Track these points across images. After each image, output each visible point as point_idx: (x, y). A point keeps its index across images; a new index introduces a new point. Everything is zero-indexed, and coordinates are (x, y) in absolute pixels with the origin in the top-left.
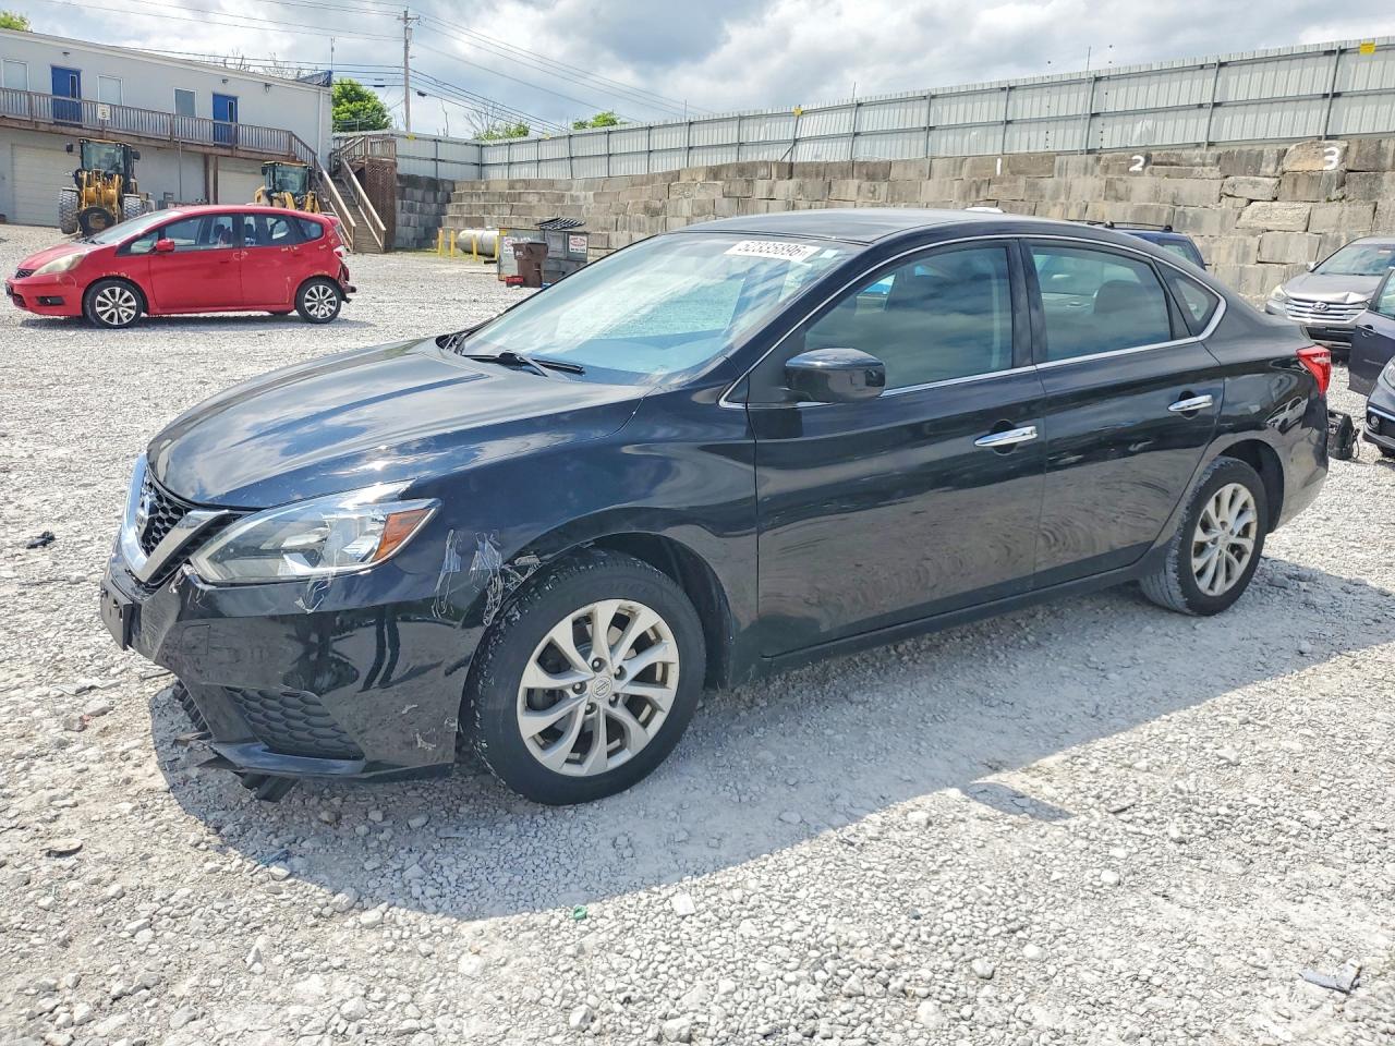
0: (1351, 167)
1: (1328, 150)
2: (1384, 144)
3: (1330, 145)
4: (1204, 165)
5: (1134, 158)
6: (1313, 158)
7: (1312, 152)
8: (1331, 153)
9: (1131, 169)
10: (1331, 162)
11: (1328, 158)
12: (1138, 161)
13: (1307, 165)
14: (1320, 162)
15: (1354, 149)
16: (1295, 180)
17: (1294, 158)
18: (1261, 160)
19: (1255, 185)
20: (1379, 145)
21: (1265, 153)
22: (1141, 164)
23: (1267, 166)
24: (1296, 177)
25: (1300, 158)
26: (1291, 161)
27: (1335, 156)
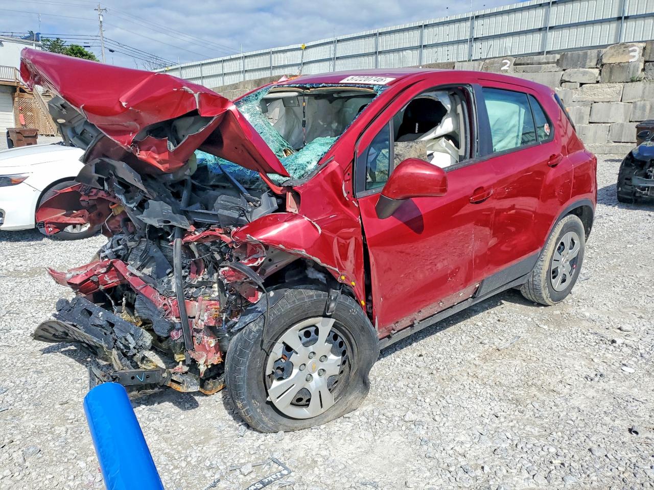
0: (647, 59)
1: (630, 49)
3: (633, 46)
4: (548, 63)
6: (622, 54)
7: (621, 50)
8: (634, 51)
9: (502, 69)
10: (634, 56)
11: (632, 54)
13: (618, 59)
14: (626, 56)
15: (650, 48)
16: (611, 69)
17: (610, 56)
18: (586, 58)
19: (584, 73)
21: (589, 55)
23: (591, 62)
24: (612, 67)
25: (613, 55)
26: (607, 58)
27: (638, 52)
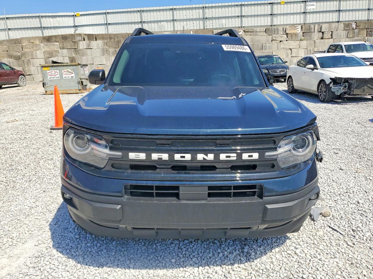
0: (304, 32)
1: (297, 28)
2: (311, 26)
3: (297, 26)
4: (261, 32)
5: (239, 30)
6: (294, 30)
7: (293, 28)
10: (299, 31)
11: (297, 30)
12: (241, 31)
13: (292, 32)
15: (303, 27)
17: (289, 30)
18: (278, 30)
20: (310, 26)
21: (279, 29)
22: (242, 32)
23: (280, 32)
24: (292, 35)
25: (290, 30)
26: (288, 31)
27: (299, 29)
